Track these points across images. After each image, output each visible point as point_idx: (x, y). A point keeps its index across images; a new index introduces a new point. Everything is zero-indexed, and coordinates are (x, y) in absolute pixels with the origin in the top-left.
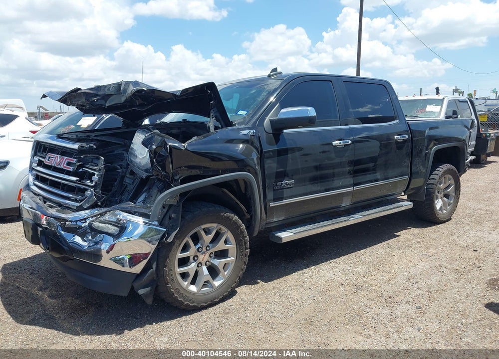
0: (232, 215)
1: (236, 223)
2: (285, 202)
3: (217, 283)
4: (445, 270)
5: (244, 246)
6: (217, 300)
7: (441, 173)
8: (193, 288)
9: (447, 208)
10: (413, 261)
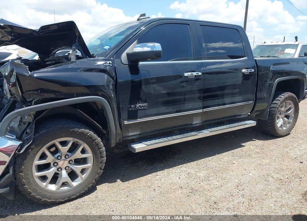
0: (87, 131)
1: (91, 137)
2: (139, 120)
3: (75, 184)
4: (271, 179)
5: (99, 156)
6: (74, 197)
7: (282, 99)
8: (52, 187)
9: (287, 126)
10: (247, 168)
